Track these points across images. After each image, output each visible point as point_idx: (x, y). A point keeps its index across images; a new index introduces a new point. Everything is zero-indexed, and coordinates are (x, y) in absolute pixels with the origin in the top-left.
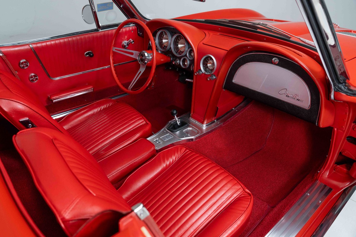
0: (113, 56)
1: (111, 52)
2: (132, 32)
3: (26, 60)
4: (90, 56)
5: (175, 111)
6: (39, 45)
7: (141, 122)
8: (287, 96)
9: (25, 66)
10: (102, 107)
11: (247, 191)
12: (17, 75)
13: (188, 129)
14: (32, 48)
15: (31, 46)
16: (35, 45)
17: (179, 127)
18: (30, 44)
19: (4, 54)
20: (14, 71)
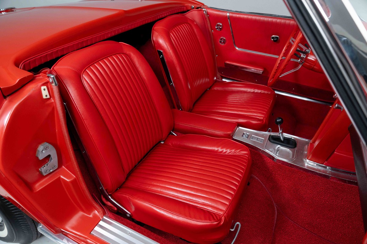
1: (288, 42)
3: (222, 25)
4: (274, 40)
5: (280, 120)
7: (260, 116)
10: (256, 91)
11: (223, 217)
12: (211, 33)
13: (288, 150)
14: (228, 16)
15: (228, 14)
16: (231, 15)
17: (281, 141)
18: (228, 12)
19: (208, 13)
20: (210, 29)
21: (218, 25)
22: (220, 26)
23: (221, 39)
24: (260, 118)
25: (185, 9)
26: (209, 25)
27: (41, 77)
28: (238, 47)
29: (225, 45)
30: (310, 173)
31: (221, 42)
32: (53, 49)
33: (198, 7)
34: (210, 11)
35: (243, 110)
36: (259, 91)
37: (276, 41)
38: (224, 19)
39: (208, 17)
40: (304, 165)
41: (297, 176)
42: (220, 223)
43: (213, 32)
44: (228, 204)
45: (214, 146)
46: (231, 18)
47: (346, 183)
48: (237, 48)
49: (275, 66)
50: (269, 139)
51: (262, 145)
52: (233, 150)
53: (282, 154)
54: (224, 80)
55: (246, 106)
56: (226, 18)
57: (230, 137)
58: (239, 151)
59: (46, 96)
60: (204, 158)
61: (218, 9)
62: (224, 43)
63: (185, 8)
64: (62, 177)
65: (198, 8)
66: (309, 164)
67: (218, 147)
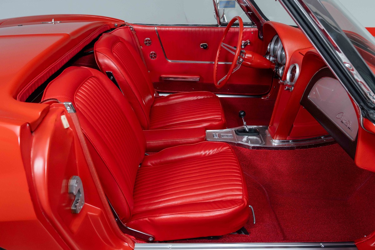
0: (220, 51)
1: (219, 47)
2: (252, 33)
3: (151, 39)
4: (204, 48)
5: (243, 113)
6: (163, 29)
7: (218, 117)
8: (342, 122)
9: (148, 43)
10: (200, 97)
11: (244, 199)
12: (140, 49)
13: (255, 138)
14: (156, 30)
15: (156, 28)
16: (159, 29)
17: (247, 132)
18: (156, 27)
19: (135, 30)
20: (139, 46)
21: (147, 40)
22: (149, 40)
23: (151, 54)
24: (219, 119)
25: (109, 28)
26: (137, 41)
27: (54, 107)
28: (170, 59)
29: (156, 59)
30: (281, 150)
31: (152, 57)
32: (32, 81)
33: (122, 24)
34: (135, 27)
35: (200, 115)
36: (202, 97)
37: (205, 48)
38: (151, 34)
39: (136, 34)
40: (272, 145)
41: (272, 156)
42: (245, 204)
43: (142, 48)
44: (242, 188)
45: (196, 151)
46: (159, 31)
47: (307, 148)
48: (170, 61)
49: (214, 70)
50: (236, 134)
51: (234, 139)
52: (216, 150)
53: (252, 142)
54: (160, 95)
55: (200, 112)
56: (154, 32)
57: (204, 139)
58: (220, 148)
59: (67, 125)
60: (196, 162)
61: (144, 25)
62: (155, 57)
63: (108, 26)
64: (89, 213)
65: (121, 26)
66: (276, 143)
67: (201, 151)
